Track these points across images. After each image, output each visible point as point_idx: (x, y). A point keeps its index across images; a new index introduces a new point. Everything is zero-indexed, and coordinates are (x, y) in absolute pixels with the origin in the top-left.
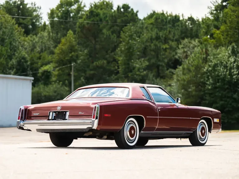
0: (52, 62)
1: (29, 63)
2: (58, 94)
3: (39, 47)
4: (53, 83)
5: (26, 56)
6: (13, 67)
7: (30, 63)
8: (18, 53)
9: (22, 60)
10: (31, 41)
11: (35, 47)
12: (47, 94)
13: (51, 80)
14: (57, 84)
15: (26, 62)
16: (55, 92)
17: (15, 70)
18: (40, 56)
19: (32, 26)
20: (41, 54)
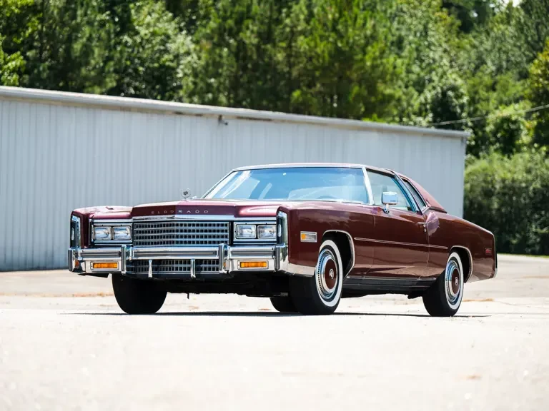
0: (522, 98)
1: (465, 99)
2: (537, 176)
3: (493, 61)
4: (525, 148)
5: (460, 82)
6: (426, 110)
7: (467, 101)
8: (439, 74)
9: (450, 93)
10: (474, 46)
11: (484, 62)
12: (509, 176)
13: (520, 142)
14: (533, 150)
15: (459, 96)
16: (529, 171)
17: (431, 115)
18: (495, 83)
19: (477, 13)
20: (498, 77)
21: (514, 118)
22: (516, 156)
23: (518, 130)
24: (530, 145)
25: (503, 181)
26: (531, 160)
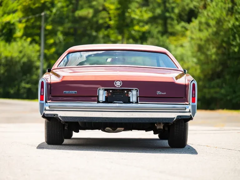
2: (25, 55)
4: (18, 39)
12: (9, 54)
14: (23, 41)
21: (12, 22)
22: (14, 44)
23: (15, 29)
24: (21, 38)
25: (6, 57)
26: (22, 46)
